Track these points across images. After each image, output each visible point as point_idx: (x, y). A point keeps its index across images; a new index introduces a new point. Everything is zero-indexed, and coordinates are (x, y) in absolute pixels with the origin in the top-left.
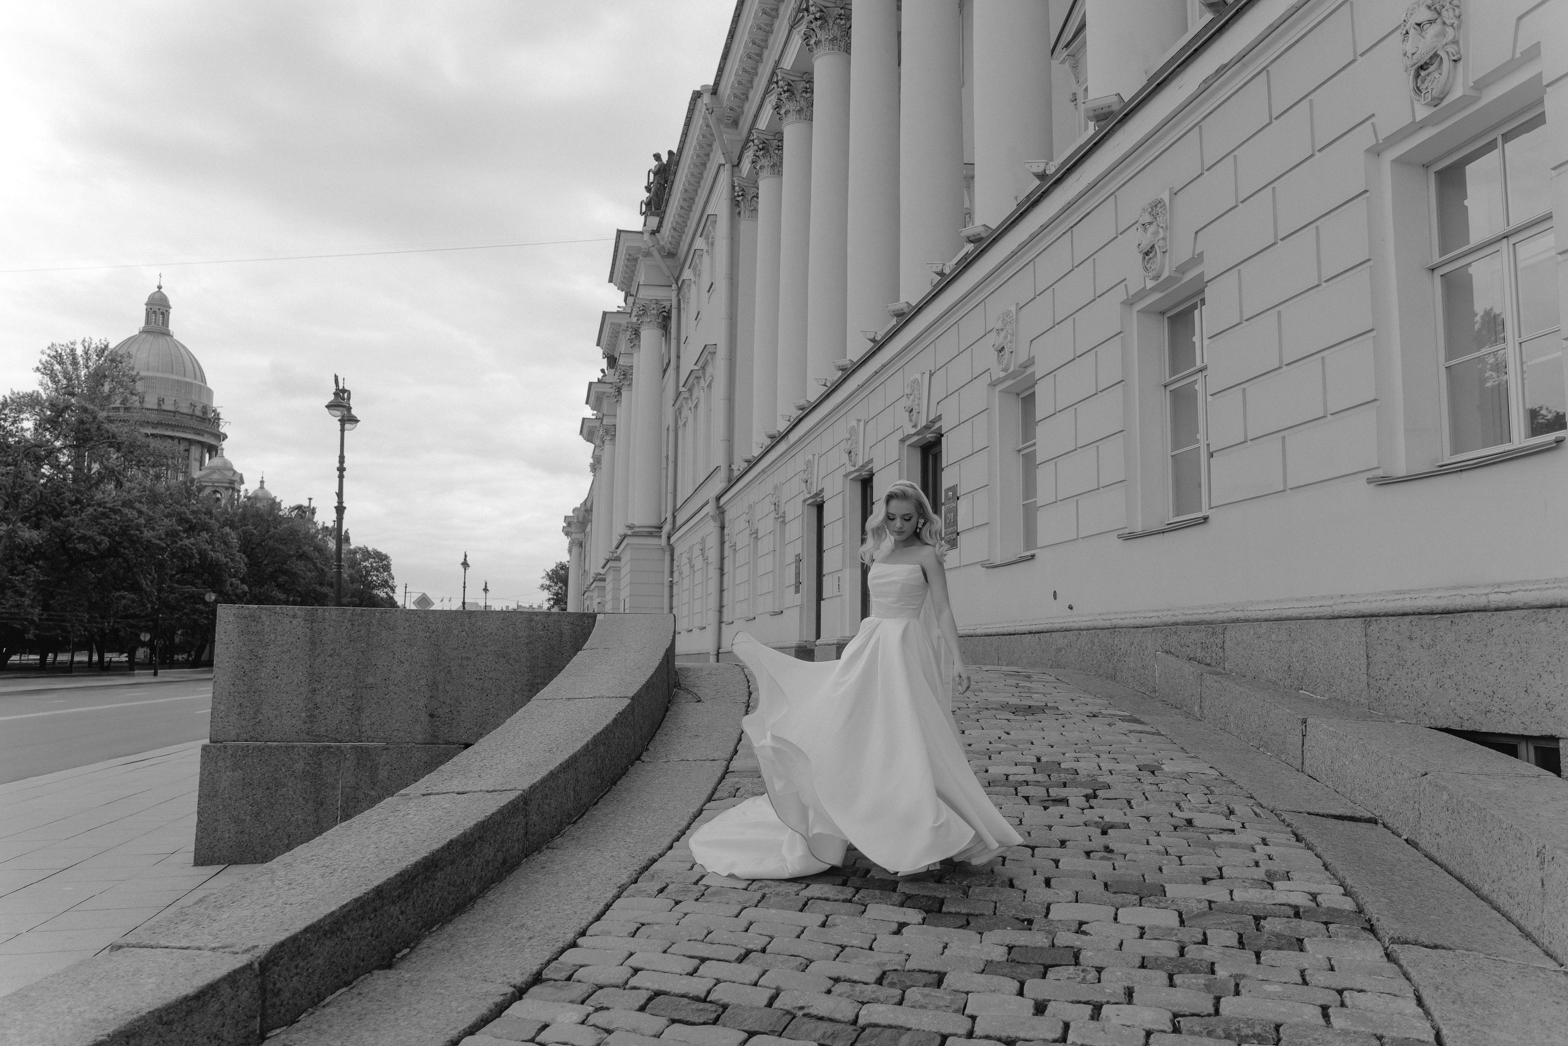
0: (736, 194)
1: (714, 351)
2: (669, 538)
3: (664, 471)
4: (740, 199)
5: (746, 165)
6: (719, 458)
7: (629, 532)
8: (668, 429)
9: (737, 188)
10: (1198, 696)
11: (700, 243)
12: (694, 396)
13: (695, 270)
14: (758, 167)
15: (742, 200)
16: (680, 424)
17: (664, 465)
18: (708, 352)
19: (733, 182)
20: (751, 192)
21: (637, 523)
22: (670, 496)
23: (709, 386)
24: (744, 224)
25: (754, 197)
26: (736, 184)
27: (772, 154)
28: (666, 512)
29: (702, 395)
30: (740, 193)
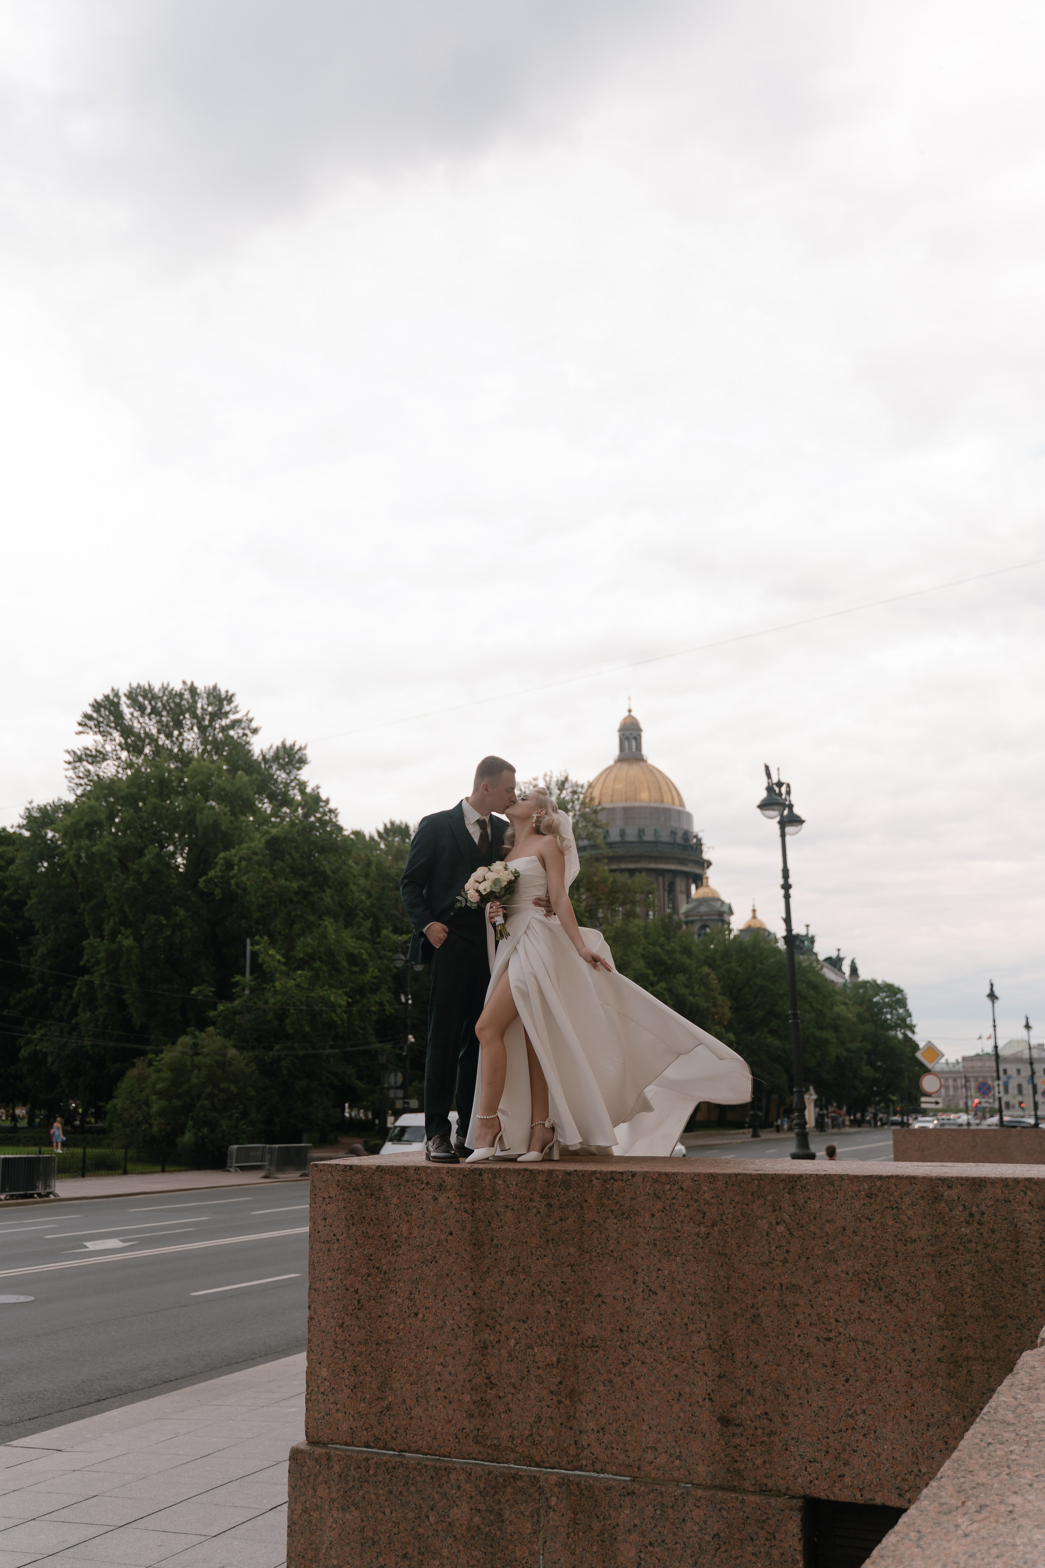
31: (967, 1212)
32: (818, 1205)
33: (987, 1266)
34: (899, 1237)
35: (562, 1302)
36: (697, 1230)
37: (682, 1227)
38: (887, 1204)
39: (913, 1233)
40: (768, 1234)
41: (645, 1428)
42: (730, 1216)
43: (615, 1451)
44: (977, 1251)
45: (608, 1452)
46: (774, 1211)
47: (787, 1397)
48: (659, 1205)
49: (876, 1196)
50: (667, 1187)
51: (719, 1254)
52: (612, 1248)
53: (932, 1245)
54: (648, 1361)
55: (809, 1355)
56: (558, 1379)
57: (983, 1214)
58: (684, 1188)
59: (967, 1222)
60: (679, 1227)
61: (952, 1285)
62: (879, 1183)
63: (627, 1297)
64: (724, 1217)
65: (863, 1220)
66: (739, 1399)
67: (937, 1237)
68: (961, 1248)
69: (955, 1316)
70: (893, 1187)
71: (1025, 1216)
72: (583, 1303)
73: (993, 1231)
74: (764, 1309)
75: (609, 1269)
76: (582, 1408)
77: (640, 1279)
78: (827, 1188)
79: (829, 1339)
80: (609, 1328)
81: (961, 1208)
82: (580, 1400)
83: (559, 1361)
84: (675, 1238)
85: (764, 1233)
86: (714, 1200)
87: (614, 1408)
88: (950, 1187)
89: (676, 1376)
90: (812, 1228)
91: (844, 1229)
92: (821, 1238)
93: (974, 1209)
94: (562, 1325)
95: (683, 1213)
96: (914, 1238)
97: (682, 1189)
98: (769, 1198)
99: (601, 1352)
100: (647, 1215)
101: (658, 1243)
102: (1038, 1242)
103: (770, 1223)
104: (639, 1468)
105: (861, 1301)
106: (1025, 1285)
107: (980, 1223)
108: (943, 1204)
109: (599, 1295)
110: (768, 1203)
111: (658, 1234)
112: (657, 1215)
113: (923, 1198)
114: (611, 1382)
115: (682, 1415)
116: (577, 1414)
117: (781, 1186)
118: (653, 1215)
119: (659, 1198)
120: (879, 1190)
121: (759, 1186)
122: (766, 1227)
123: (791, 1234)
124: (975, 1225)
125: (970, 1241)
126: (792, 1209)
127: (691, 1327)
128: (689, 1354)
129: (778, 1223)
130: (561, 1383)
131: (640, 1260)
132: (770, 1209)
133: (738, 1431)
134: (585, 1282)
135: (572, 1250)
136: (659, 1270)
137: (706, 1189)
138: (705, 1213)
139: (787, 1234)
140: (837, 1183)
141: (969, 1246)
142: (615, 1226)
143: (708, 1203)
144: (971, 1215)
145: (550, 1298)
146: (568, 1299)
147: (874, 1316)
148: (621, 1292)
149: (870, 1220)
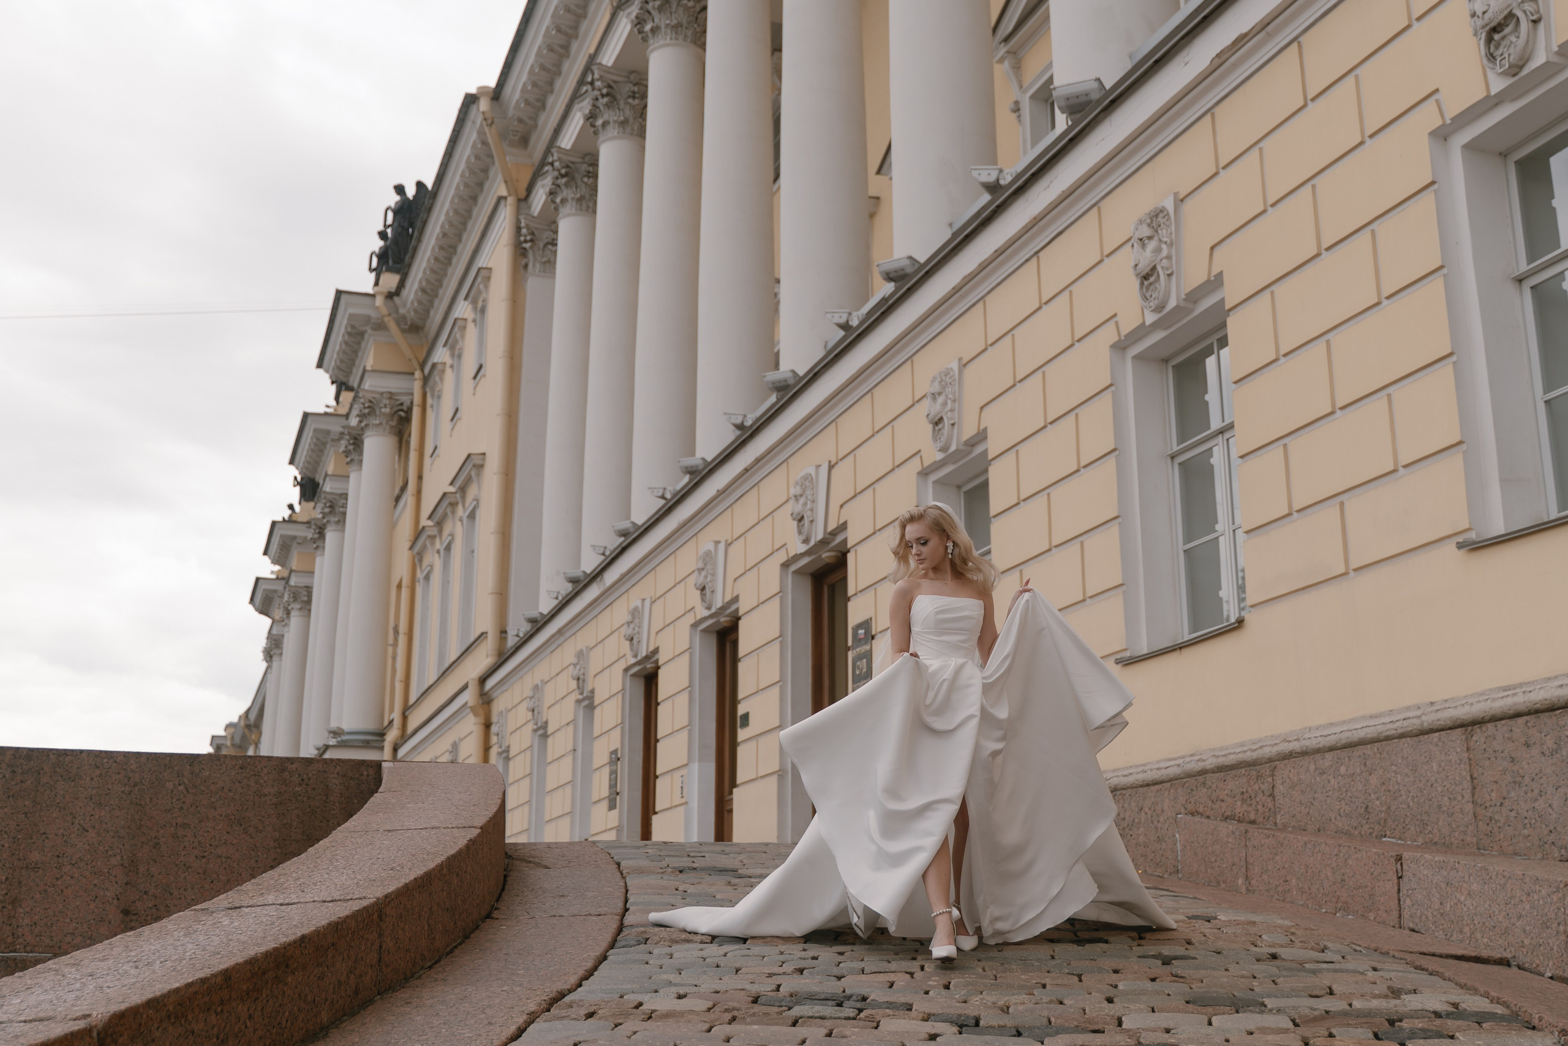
0: (522, 239)
1: (479, 462)
2: (395, 750)
3: (390, 649)
4: (527, 245)
5: (539, 198)
6: (484, 620)
7: (332, 742)
8: (399, 586)
9: (524, 231)
10: (1243, 863)
11: (463, 309)
12: (446, 532)
13: (452, 348)
14: (558, 200)
15: (531, 247)
16: (420, 575)
17: (391, 640)
18: (473, 465)
19: (518, 221)
20: (547, 236)
21: (346, 727)
22: (399, 687)
23: (472, 516)
24: (533, 283)
25: (548, 243)
26: (523, 224)
27: (579, 183)
28: (392, 710)
29: (459, 530)
30: (528, 238)
31: (300, 778)
32: (208, 773)
33: (308, 810)
34: (257, 793)
35: (14, 838)
36: (123, 789)
37: (112, 787)
38: (253, 773)
39: (266, 791)
40: (172, 791)
41: (68, 920)
42: (148, 780)
43: (43, 938)
44: (303, 801)
45: (38, 939)
46: (178, 777)
47: (171, 894)
48: (98, 772)
49: (246, 767)
50: (105, 760)
51: (137, 804)
52: (58, 801)
53: (277, 798)
54: (76, 876)
55: (189, 867)
56: (5, 892)
57: (310, 779)
58: (118, 761)
59: (300, 784)
60: (110, 787)
61: (285, 822)
62: (249, 760)
63: (65, 833)
64: (143, 781)
65: (236, 782)
66: (138, 897)
67: (281, 793)
68: (294, 799)
69: (284, 840)
70: (258, 763)
71: (334, 781)
72: (31, 838)
73: (314, 789)
74: (163, 839)
75: (54, 815)
76: (21, 910)
77: (77, 822)
78: (215, 762)
79: (204, 857)
80: (49, 855)
81: (297, 776)
82: (20, 905)
83: (7, 879)
84: (106, 794)
85: (170, 791)
86: (138, 770)
87: (46, 909)
88: (292, 763)
89: (95, 885)
90: (202, 788)
91: (223, 788)
92: (207, 794)
93: (305, 776)
94: (13, 854)
95: (114, 778)
96: (267, 793)
97: (116, 762)
98: (176, 768)
99: (41, 871)
100: (88, 779)
101: (93, 797)
102: (339, 795)
103: (175, 785)
104: (60, 948)
105: (228, 833)
106: (328, 821)
107: (307, 785)
108: (287, 773)
109: (44, 833)
110: (175, 772)
111: (95, 791)
112: (95, 779)
113: (275, 769)
114: (46, 891)
115: (96, 910)
116: (17, 915)
117: (185, 761)
118: (92, 779)
119: (98, 767)
120: (249, 764)
121: (170, 761)
122: (171, 787)
123: (188, 791)
124: (304, 786)
125: (300, 795)
126: (190, 775)
127: (110, 853)
128: (106, 870)
129: (180, 784)
130: (6, 894)
131: (78, 809)
132: (176, 775)
133: (134, 918)
134: (35, 825)
135: (27, 803)
136: (92, 815)
137: (132, 762)
138: (130, 778)
139: (185, 792)
140: (222, 760)
141: (299, 798)
142: (63, 787)
143: (133, 771)
144: (303, 780)
145: (6, 836)
146: (20, 836)
147: (235, 842)
148: (61, 831)
149: (240, 782)
